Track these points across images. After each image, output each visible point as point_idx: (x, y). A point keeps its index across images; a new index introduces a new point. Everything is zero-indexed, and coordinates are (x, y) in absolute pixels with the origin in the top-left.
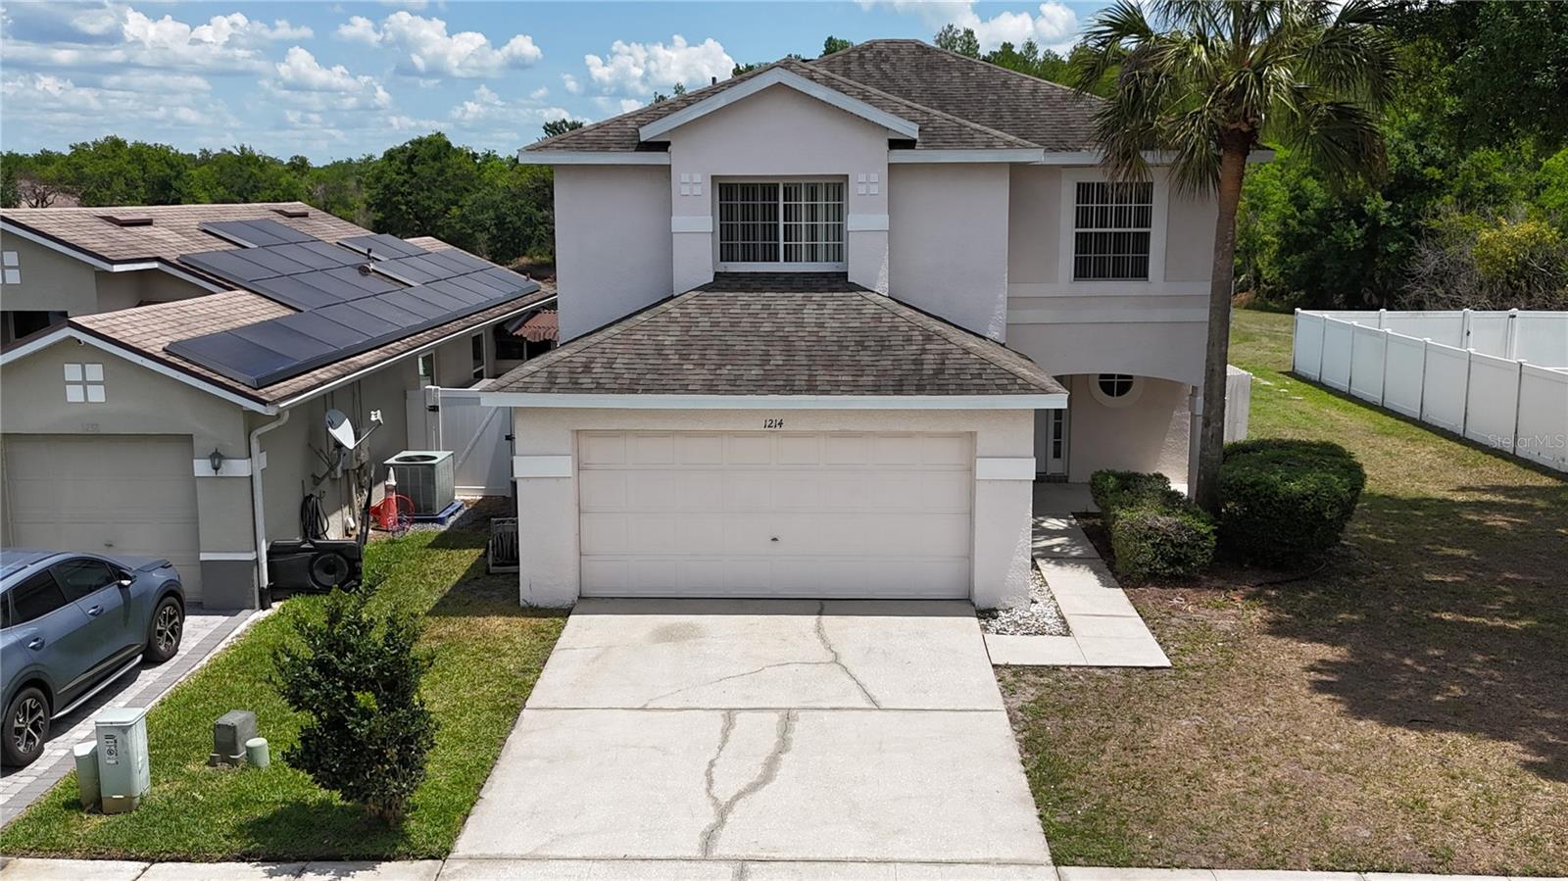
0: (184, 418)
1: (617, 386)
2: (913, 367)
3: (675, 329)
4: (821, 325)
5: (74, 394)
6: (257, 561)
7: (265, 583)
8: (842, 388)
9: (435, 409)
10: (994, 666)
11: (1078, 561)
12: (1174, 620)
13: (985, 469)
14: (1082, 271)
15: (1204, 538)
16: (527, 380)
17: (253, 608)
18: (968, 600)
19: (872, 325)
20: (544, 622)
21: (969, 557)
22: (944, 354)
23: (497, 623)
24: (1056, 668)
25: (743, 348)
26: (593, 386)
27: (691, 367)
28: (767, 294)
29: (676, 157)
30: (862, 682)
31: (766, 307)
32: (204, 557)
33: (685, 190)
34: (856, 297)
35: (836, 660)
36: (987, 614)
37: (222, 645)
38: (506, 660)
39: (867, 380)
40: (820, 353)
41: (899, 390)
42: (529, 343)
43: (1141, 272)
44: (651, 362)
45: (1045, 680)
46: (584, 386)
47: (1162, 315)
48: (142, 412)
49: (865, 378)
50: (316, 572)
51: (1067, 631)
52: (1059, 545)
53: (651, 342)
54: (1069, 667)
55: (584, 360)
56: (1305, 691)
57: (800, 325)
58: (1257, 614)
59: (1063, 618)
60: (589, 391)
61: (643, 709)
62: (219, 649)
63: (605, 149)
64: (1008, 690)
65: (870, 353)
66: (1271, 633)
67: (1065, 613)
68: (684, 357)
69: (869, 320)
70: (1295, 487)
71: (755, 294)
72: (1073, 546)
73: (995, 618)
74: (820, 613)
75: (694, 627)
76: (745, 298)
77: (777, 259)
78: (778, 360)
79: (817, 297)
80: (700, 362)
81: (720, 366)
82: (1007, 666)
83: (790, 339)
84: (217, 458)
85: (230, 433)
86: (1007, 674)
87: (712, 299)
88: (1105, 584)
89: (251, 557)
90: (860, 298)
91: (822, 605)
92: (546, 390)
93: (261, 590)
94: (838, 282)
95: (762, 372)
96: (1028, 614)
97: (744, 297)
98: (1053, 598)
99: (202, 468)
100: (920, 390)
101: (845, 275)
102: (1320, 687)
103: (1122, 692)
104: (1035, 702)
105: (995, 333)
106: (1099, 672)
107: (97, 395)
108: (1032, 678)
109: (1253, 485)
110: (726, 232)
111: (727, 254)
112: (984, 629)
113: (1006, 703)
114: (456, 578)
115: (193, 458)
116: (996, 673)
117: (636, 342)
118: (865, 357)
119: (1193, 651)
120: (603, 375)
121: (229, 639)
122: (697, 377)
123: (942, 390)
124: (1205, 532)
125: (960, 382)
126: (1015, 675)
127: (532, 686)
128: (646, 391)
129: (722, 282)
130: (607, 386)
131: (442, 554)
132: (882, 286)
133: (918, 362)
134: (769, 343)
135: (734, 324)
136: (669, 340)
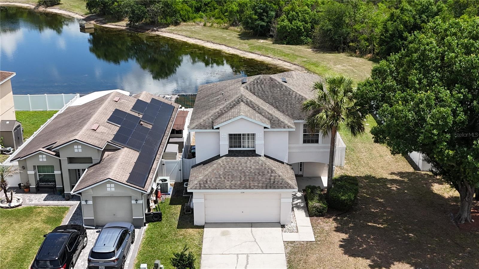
0: (130, 193)
1: (213, 187)
2: (269, 181)
3: (222, 169)
4: (251, 167)
5: (109, 189)
6: (144, 218)
7: (145, 222)
8: (256, 187)
9: (164, 164)
10: (284, 241)
11: (303, 208)
12: (318, 227)
13: (283, 200)
14: (305, 142)
15: (325, 208)
16: (196, 186)
17: (143, 226)
18: (279, 223)
19: (261, 167)
20: (200, 230)
21: (280, 215)
22: (275, 177)
23: (190, 231)
24: (294, 242)
25: (236, 175)
26: (208, 187)
27: (226, 181)
28: (240, 157)
29: (220, 130)
30: (260, 246)
31: (240, 162)
32: (133, 218)
33: (223, 137)
34: (257, 158)
35: (255, 241)
36: (283, 226)
37: (142, 238)
38: (196, 241)
39: (260, 185)
40: (251, 176)
41: (266, 188)
42: (176, 131)
43: (317, 142)
44: (218, 179)
45: (292, 245)
46: (207, 187)
47: (322, 150)
48: (121, 192)
49: (260, 184)
50: (154, 218)
51: (297, 232)
52: (299, 203)
53: (218, 173)
54: (297, 241)
55: (205, 179)
56: (337, 247)
57: (247, 167)
58: (335, 224)
59: (297, 227)
60: (208, 189)
61: (222, 254)
62: (141, 239)
63: (206, 129)
64: (286, 248)
65: (261, 176)
66: (335, 231)
67: (298, 225)
68: (225, 178)
69: (260, 166)
70: (343, 198)
71: (237, 157)
72: (302, 203)
73: (284, 227)
74: (251, 227)
75: (228, 231)
76: (235, 159)
77: (241, 147)
78: (243, 179)
79: (250, 158)
80: (228, 179)
81: (232, 181)
82: (286, 242)
83: (245, 172)
84: (136, 200)
85: (139, 196)
86: (286, 243)
87: (229, 159)
88: (307, 216)
89: (143, 218)
90: (258, 159)
91: (252, 225)
92: (200, 189)
93: (144, 223)
94: (252, 153)
95: (240, 183)
96: (290, 226)
97: (235, 158)
98: (296, 221)
99: (133, 202)
100: (270, 188)
101: (255, 151)
102: (341, 246)
103: (305, 248)
104: (290, 251)
105: (286, 161)
106: (302, 242)
107: (113, 189)
108: (290, 244)
109: (336, 196)
110: (230, 142)
111: (231, 147)
112: (282, 231)
113: (285, 251)
114: (179, 215)
115: (131, 200)
116: (284, 243)
117: (215, 174)
118: (260, 178)
119: (320, 236)
120: (210, 184)
121: (142, 236)
122: (228, 184)
123: (274, 188)
124: (325, 207)
125: (278, 185)
126: (287, 244)
127: (202, 249)
128: (219, 189)
129: (231, 154)
130: (211, 187)
131: (173, 206)
132: (263, 155)
133: (270, 179)
134: (241, 173)
135: (234, 167)
136: (221, 173)
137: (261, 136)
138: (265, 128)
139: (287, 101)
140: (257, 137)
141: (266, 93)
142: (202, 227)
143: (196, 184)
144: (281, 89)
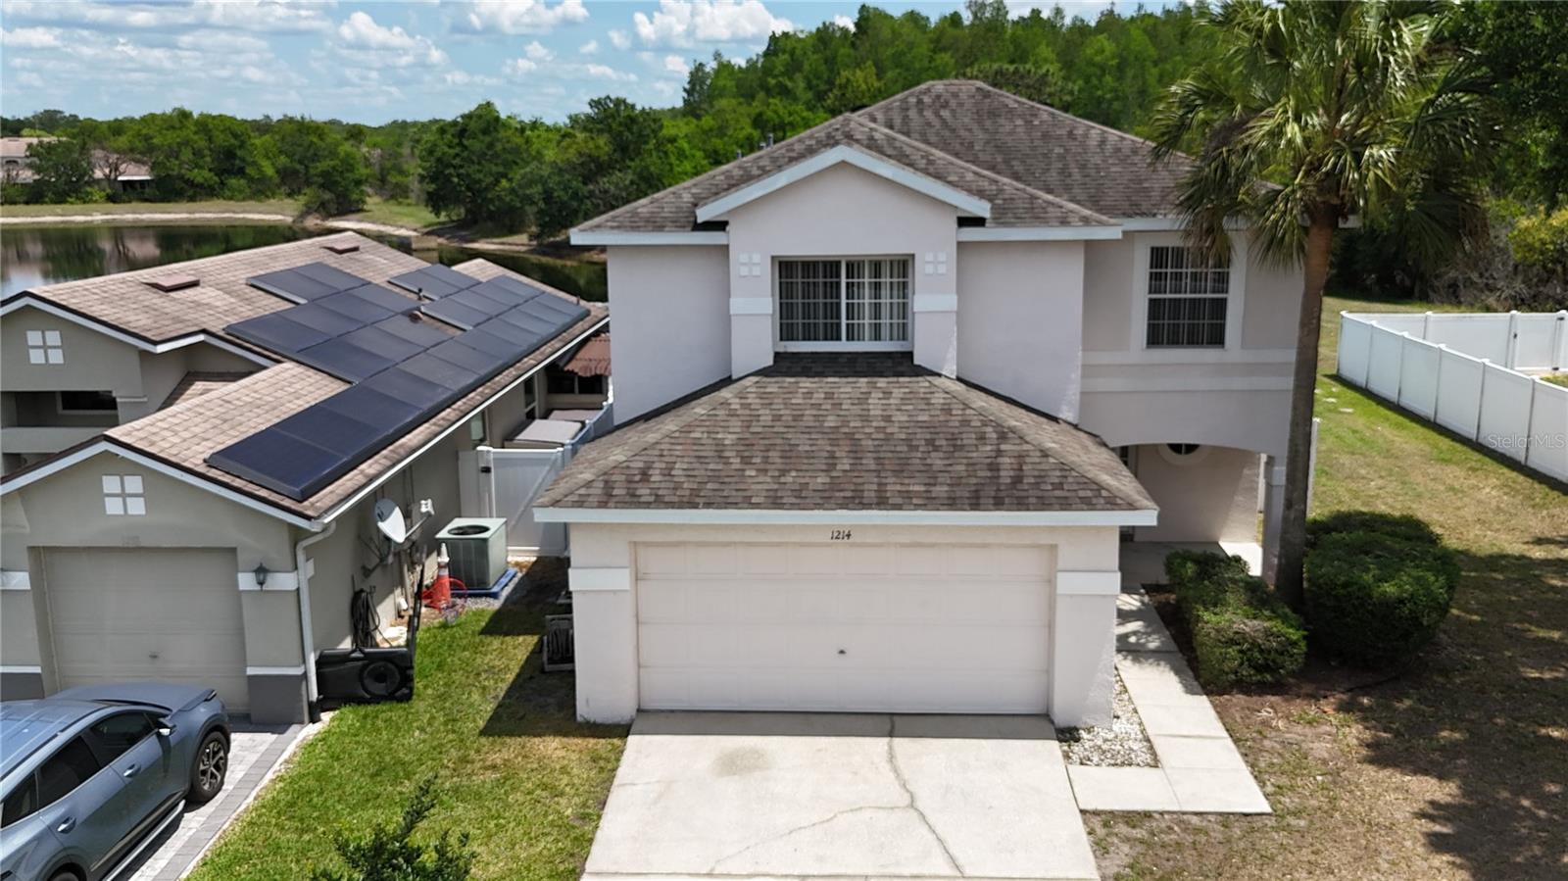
0: (230, 533)
1: (676, 499)
2: (989, 474)
3: (736, 425)
4: (888, 419)
5: (113, 507)
6: (305, 676)
7: (314, 695)
8: (915, 501)
9: (487, 470)
10: (1083, 812)
11: (1157, 655)
12: (1266, 743)
13: (1066, 583)
14: (1154, 339)
15: (1294, 644)
16: (583, 491)
17: (301, 722)
18: (1046, 716)
19: (942, 418)
20: (601, 745)
21: (1049, 671)
22: (1021, 457)
23: (551, 746)
24: (1148, 815)
25: (808, 448)
26: (652, 499)
27: (753, 473)
28: (830, 379)
29: (733, 237)
30: (942, 836)
31: (829, 396)
32: (251, 671)
33: (744, 271)
34: (923, 383)
35: (912, 805)
36: (1068, 735)
37: (270, 776)
38: (563, 801)
39: (941, 490)
40: (890, 455)
41: (975, 506)
42: (580, 378)
43: (1217, 339)
44: (711, 466)
45: (1138, 833)
46: (643, 499)
47: (1239, 383)
48: (181, 525)
49: (938, 488)
50: (367, 682)
51: (1155, 763)
52: (1135, 633)
53: (710, 441)
54: (1162, 814)
55: (641, 465)
56: (1420, 850)
57: (866, 418)
58: (1354, 733)
59: (1148, 740)
60: (647, 505)
61: (710, 875)
62: (266, 781)
63: (659, 228)
64: (1101, 848)
65: (941, 455)
66: (1371, 761)
67: (1150, 732)
68: (746, 461)
69: (938, 412)
70: (1389, 589)
71: (816, 379)
72: (1149, 634)
73: (1077, 740)
74: (891, 734)
75: (758, 754)
76: (808, 385)
77: (839, 338)
78: (845, 464)
79: (882, 382)
80: (762, 466)
81: (784, 472)
82: (1096, 813)
83: (857, 436)
84: (261, 572)
85: (275, 548)
86: (1096, 823)
87: (773, 385)
88: (1190, 691)
89: (298, 671)
90: (927, 384)
91: (892, 723)
92: (603, 505)
93: (310, 704)
94: (902, 364)
95: (828, 480)
96: (1110, 736)
97: (806, 383)
98: (1135, 711)
99: (246, 581)
100: (998, 504)
101: (910, 355)
102: (1437, 843)
103: (1222, 850)
104: (1131, 867)
105: (1068, 414)
106: (1195, 820)
107: (137, 507)
108: (1123, 829)
109: (1345, 585)
110: (786, 310)
111: (787, 333)
112: (1067, 756)
113: (1099, 867)
114: (510, 677)
115: (237, 571)
116: (1085, 822)
117: (697, 442)
118: (937, 461)
119: (1292, 788)
120: (663, 485)
121: (276, 767)
122: (760, 487)
123: (1022, 505)
124: (1294, 638)
125: (1040, 494)
126: (1106, 825)
127: (591, 841)
128: (708, 505)
129: (785, 365)
130: (667, 499)
131: (496, 642)
132: (950, 369)
133: (994, 467)
134: (834, 442)
135: (796, 418)
136: (729, 439)
137: (942, 269)
138: (965, 222)
139: (1061, 157)
140: (922, 271)
141: (963, 133)
142: (623, 730)
143: (588, 484)
144: (1028, 123)
